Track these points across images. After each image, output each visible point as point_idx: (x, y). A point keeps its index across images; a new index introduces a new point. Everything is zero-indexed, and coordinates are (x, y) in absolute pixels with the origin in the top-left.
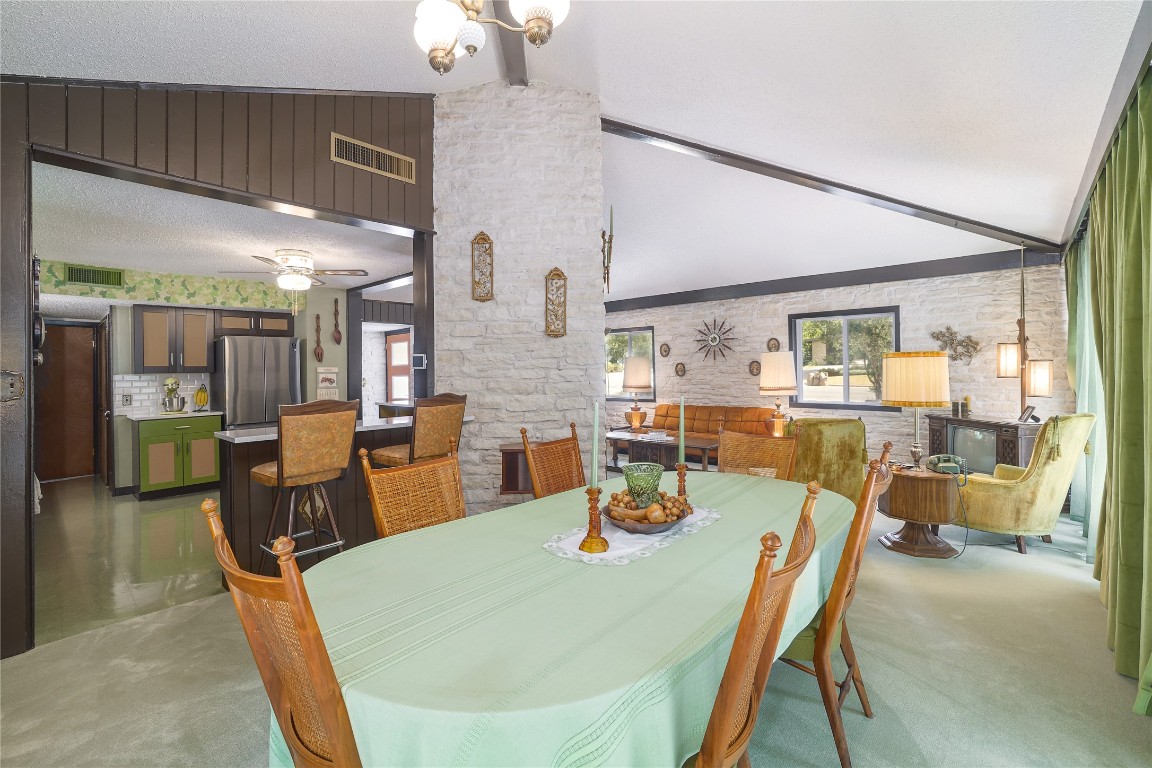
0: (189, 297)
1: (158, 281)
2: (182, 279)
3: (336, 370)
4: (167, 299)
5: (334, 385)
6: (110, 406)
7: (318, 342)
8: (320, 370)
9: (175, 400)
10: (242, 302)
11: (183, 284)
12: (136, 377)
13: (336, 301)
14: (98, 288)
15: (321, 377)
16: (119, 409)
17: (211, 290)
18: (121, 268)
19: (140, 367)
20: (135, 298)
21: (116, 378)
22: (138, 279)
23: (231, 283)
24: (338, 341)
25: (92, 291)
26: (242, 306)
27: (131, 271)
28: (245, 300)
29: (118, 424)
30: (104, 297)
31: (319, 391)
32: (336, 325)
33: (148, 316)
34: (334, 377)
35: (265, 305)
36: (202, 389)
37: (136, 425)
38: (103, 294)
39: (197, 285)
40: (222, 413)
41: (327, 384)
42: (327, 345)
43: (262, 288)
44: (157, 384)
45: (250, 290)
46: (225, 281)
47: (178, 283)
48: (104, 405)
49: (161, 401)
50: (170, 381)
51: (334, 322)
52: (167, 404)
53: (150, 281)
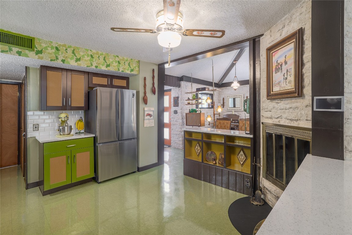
0: (76, 61)
1: (57, 49)
2: (72, 49)
3: (153, 109)
4: (63, 61)
5: (152, 117)
6: (25, 130)
7: (145, 93)
8: (146, 109)
9: (66, 128)
10: (107, 67)
11: (73, 53)
12: (42, 113)
13: (153, 70)
14: (15, 49)
15: (146, 113)
16: (31, 133)
17: (89, 58)
18: (32, 36)
19: (44, 106)
20: (42, 58)
21: (29, 113)
22: (44, 45)
23: (101, 55)
24: (154, 93)
25: (11, 50)
26: (106, 69)
27: (39, 39)
28: (108, 66)
29: (30, 143)
30: (20, 55)
31: (145, 121)
32: (153, 84)
33: (50, 73)
34: (151, 113)
35: (119, 70)
36: (80, 120)
37: (42, 146)
38: (19, 53)
39: (82, 54)
40: (94, 135)
41: (148, 117)
42: (149, 95)
43: (117, 59)
44: (54, 117)
45: (111, 60)
46: (97, 53)
47: (70, 51)
48: (23, 129)
49: (57, 128)
50: (63, 115)
51: (152, 82)
52: (61, 131)
53: (52, 48)
